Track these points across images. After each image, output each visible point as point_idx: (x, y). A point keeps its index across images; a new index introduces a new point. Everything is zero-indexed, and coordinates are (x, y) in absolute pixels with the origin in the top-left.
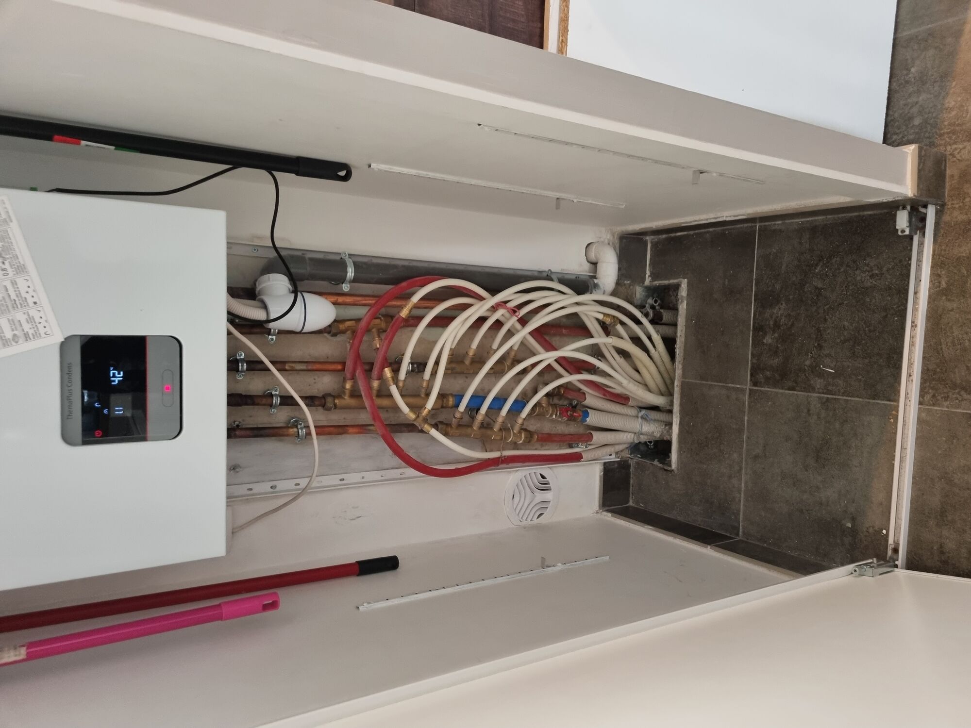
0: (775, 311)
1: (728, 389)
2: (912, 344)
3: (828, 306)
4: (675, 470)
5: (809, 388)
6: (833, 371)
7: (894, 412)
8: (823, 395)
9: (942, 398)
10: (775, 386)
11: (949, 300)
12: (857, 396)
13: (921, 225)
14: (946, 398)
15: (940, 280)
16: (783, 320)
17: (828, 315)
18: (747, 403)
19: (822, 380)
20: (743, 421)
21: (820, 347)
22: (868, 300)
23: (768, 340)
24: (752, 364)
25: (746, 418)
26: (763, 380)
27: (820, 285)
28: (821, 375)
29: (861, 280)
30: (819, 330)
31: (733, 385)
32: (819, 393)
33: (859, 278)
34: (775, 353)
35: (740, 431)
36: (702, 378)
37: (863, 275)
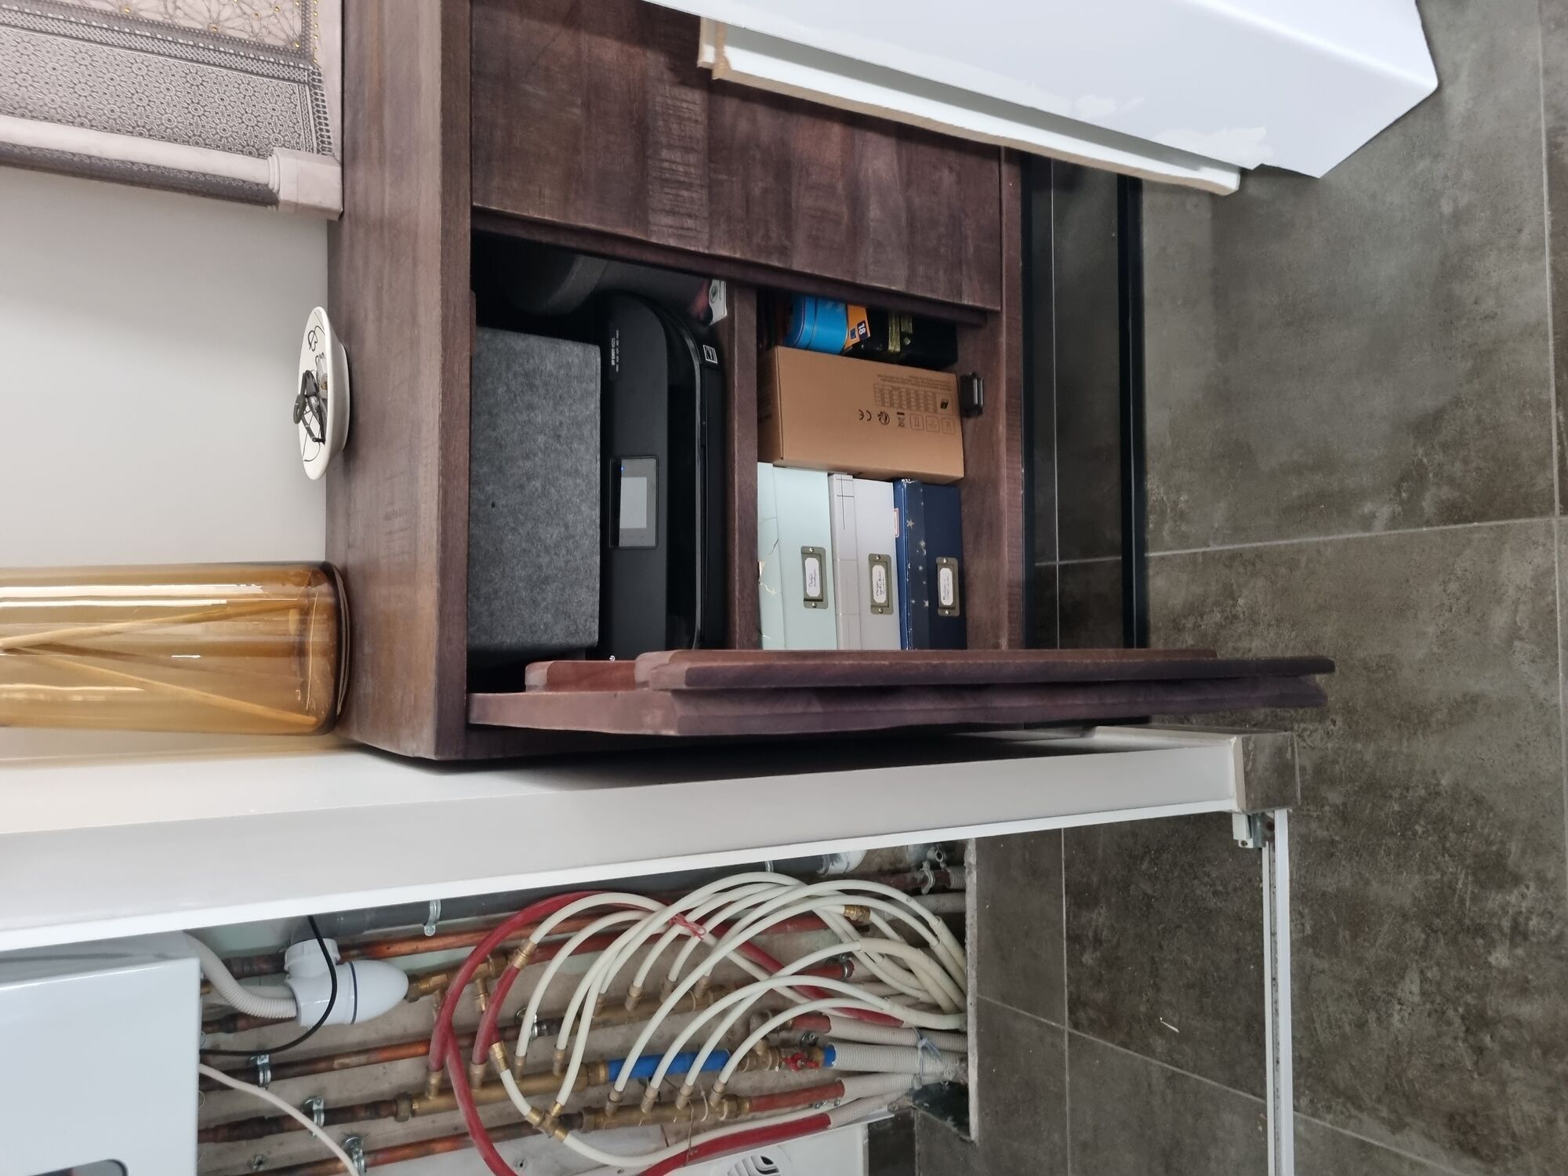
0: (1094, 916)
1: (1040, 1025)
2: (1276, 1012)
3: (1162, 926)
4: (977, 1142)
5: (1147, 1050)
6: (1176, 1030)
7: (1262, 1115)
8: (1166, 1065)
9: (1322, 1106)
10: (1102, 1034)
11: (1317, 955)
12: (1212, 1078)
13: (1269, 834)
14: (1329, 1108)
15: (1303, 921)
16: (1104, 933)
17: (1163, 940)
18: (1067, 1054)
19: (1164, 1041)
20: (1063, 1082)
21: (1157, 988)
22: (1213, 929)
23: (1088, 958)
24: (1070, 993)
25: (1067, 1078)
26: (1085, 1023)
27: (1150, 891)
28: (1162, 1031)
29: (1202, 896)
30: (1153, 960)
31: (1045, 1021)
32: (1163, 1061)
33: (1198, 892)
34: (1098, 982)
35: (1060, 1097)
36: (1004, 999)
37: (1204, 889)
